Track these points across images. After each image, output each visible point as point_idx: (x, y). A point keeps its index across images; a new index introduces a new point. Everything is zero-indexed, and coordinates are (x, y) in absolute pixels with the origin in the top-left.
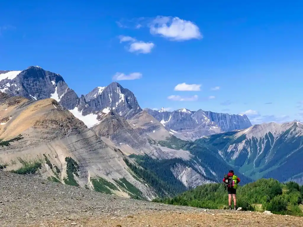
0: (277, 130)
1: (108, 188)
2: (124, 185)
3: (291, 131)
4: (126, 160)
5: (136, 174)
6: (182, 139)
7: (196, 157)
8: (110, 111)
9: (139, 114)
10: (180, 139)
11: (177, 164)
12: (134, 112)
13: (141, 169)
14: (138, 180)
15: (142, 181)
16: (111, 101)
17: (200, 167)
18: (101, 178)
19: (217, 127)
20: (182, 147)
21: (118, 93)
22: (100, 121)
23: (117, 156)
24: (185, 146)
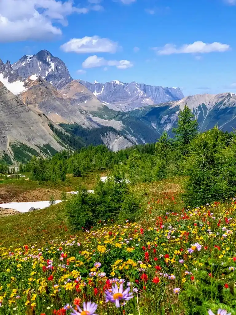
0: (210, 101)
1: (30, 154)
2: (49, 151)
3: (224, 103)
4: (50, 125)
5: (62, 140)
6: (114, 110)
7: (128, 127)
8: (37, 78)
9: (70, 83)
10: (112, 110)
11: (108, 132)
12: (65, 82)
13: (68, 135)
14: (64, 147)
15: (68, 147)
16: (41, 70)
17: (132, 137)
18: (22, 144)
19: (150, 100)
20: (114, 118)
21: (48, 61)
22: (27, 89)
23: (42, 121)
24: (117, 117)
